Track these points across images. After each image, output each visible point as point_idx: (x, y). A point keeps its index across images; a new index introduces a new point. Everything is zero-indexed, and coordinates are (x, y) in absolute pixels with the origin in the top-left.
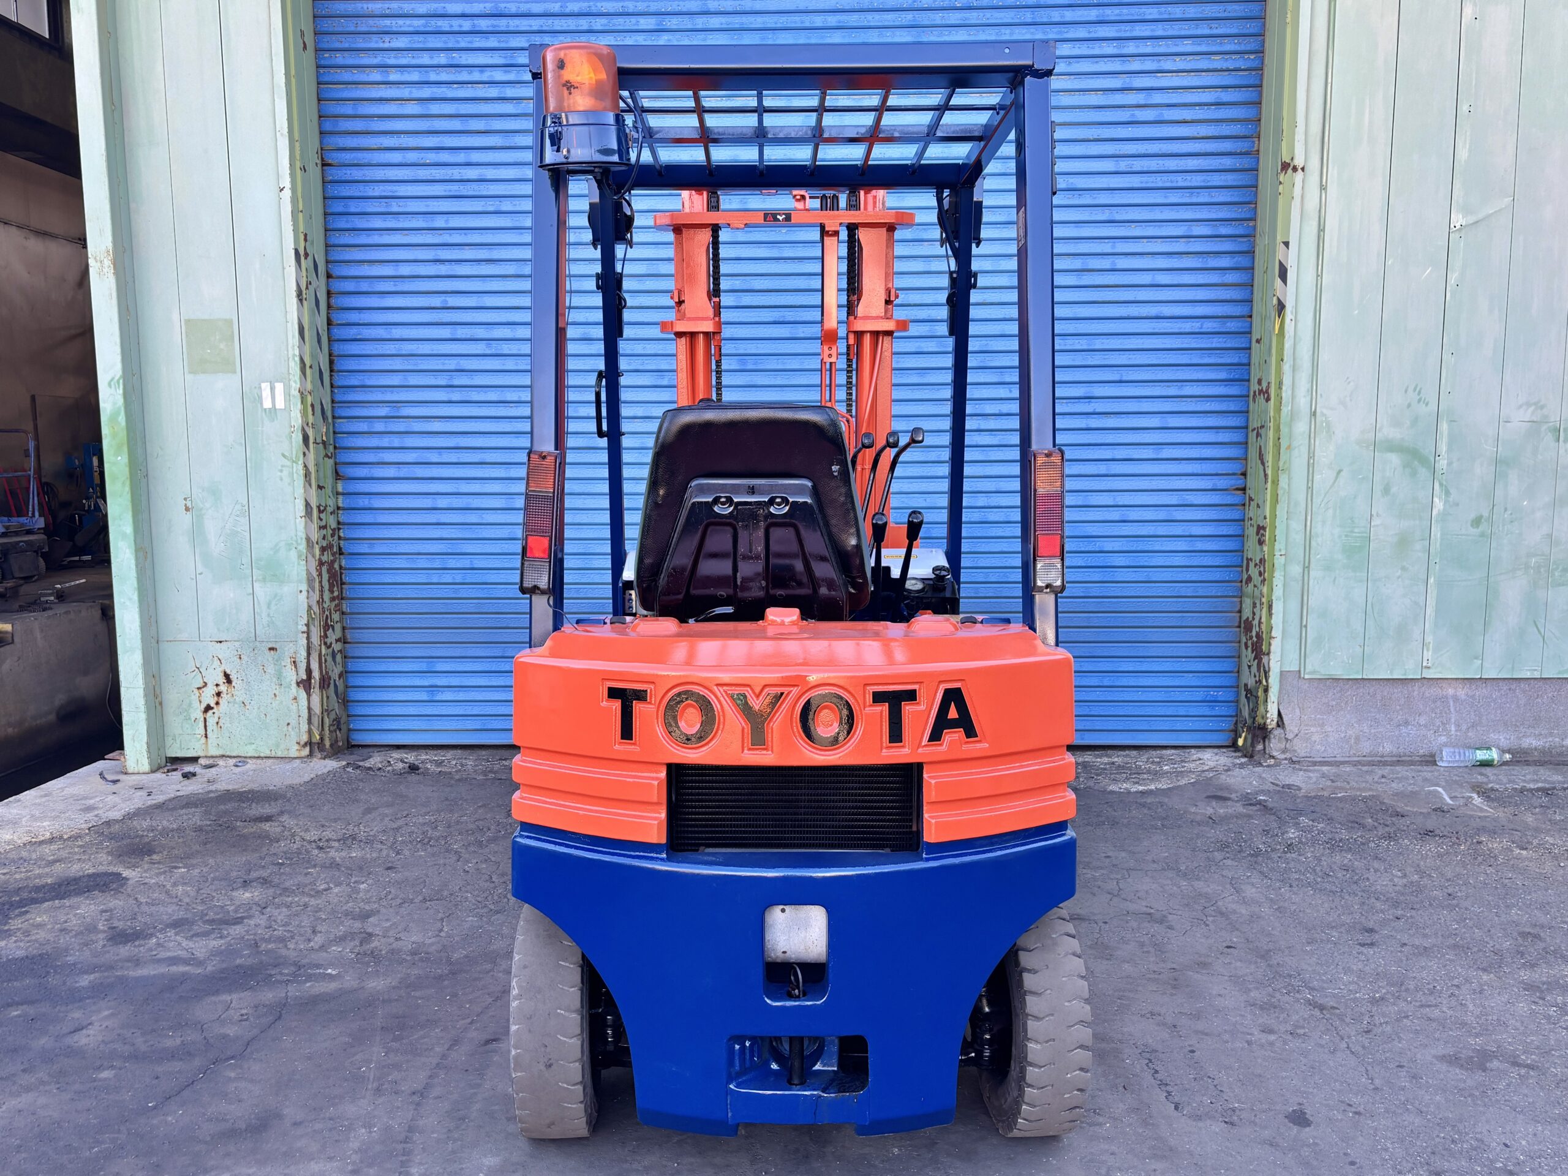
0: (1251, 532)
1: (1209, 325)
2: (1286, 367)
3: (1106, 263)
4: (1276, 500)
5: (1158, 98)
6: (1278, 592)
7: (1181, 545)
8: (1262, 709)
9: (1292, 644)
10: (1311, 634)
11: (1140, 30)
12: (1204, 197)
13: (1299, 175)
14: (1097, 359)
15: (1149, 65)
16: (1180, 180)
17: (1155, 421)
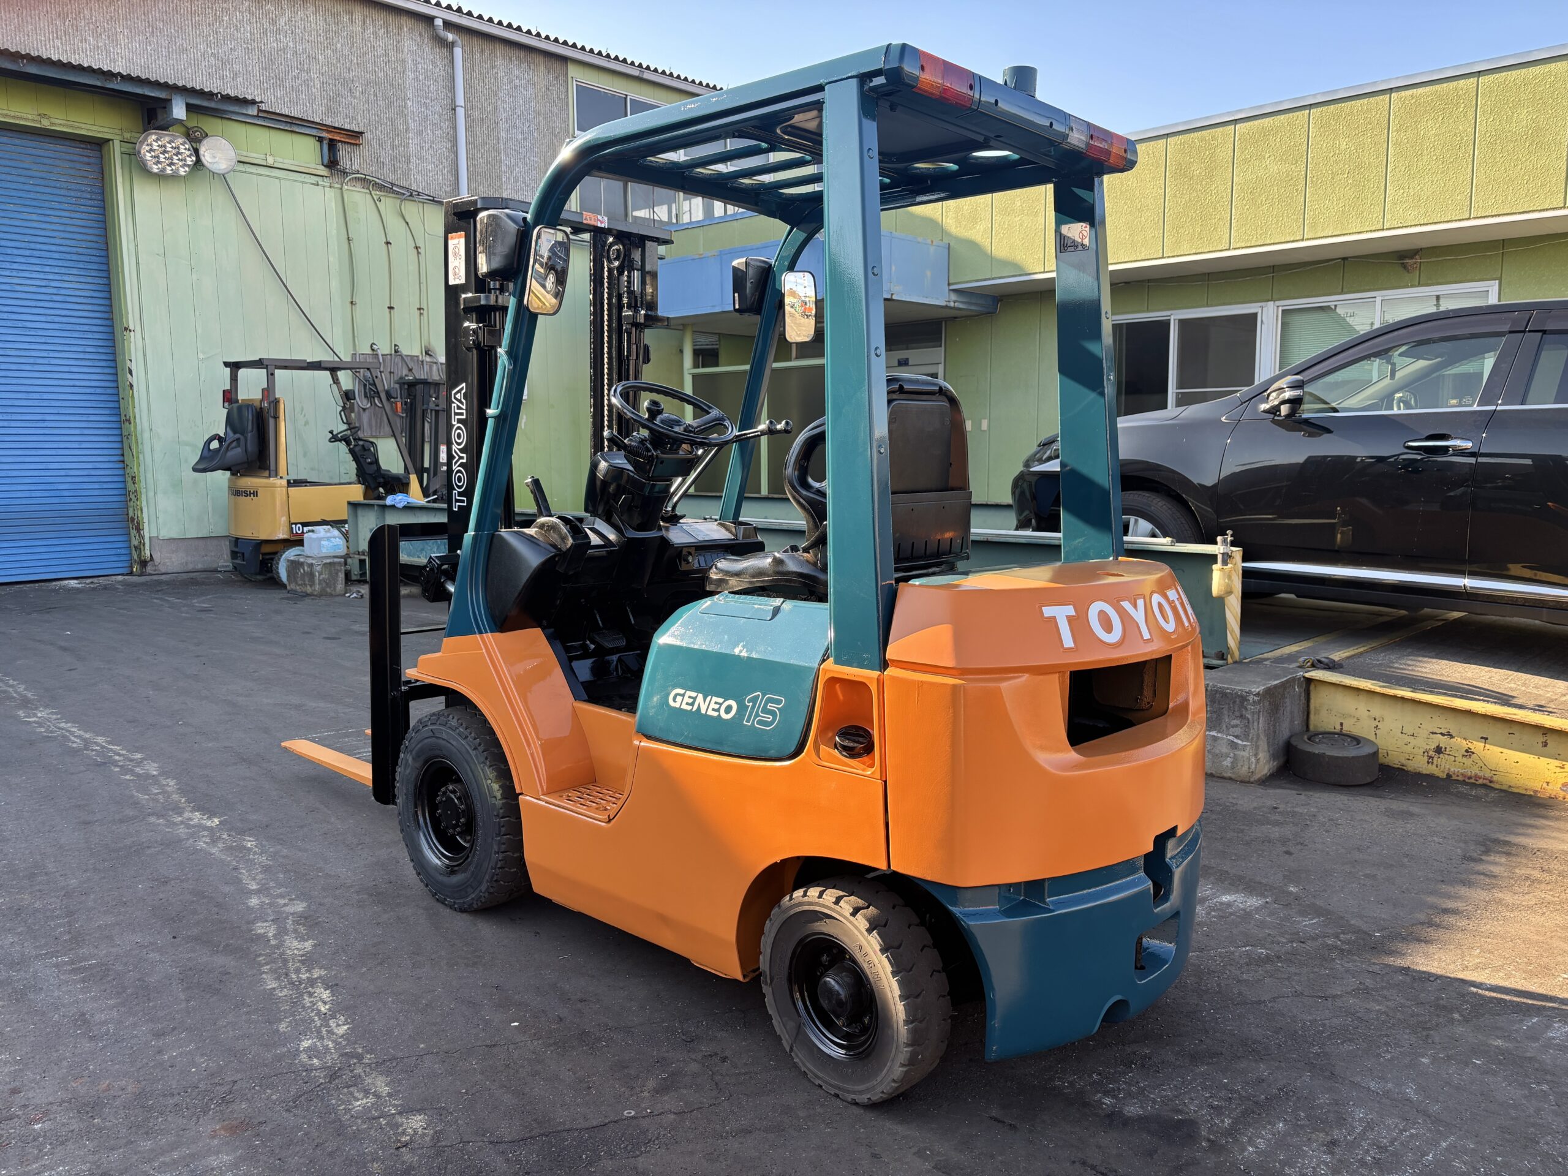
0: (129, 479)
1: (98, 391)
2: (137, 410)
3: (46, 361)
4: (139, 465)
5: (63, 292)
6: (144, 503)
7: (97, 486)
8: (143, 553)
9: (153, 526)
10: (161, 520)
11: (51, 262)
12: (90, 335)
13: (132, 334)
14: (45, 403)
15: (57, 277)
16: (78, 328)
17: (77, 432)
